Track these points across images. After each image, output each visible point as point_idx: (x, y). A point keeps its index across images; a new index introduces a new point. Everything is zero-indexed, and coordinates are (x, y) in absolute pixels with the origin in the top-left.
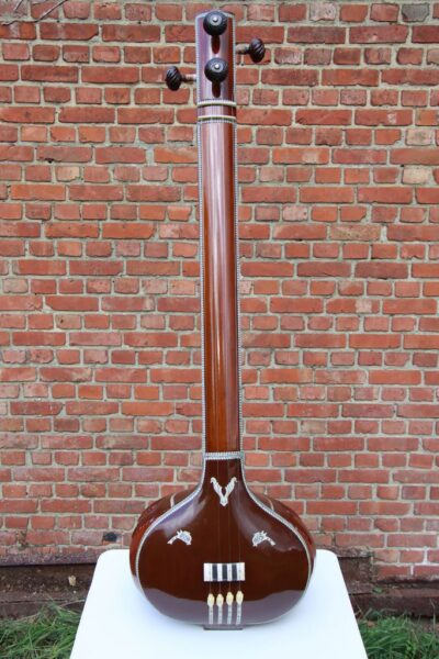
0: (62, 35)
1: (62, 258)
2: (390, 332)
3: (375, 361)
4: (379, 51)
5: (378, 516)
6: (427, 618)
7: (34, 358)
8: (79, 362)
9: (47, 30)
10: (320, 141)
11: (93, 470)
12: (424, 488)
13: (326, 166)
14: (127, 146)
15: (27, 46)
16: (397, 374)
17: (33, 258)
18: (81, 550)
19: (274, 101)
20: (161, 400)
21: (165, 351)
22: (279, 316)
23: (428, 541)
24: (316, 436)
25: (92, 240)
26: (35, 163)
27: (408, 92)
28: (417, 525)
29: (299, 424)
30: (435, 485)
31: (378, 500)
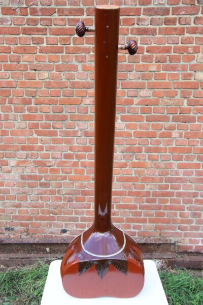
0: (40, 13)
1: (41, 113)
2: (187, 146)
3: (180, 159)
4: (185, 18)
5: (180, 225)
6: (200, 270)
7: (30, 156)
8: (49, 158)
9: (32, 11)
10: (157, 61)
11: (56, 203)
12: (201, 213)
13: (160, 72)
14: (69, 63)
15: (24, 18)
16: (189, 164)
17: (29, 113)
18: (52, 237)
21: (87, 154)
22: (137, 139)
24: (153, 190)
25: (54, 105)
26: (29, 71)
27: (198, 37)
28: (197, 228)
29: (146, 185)
31: (180, 218)
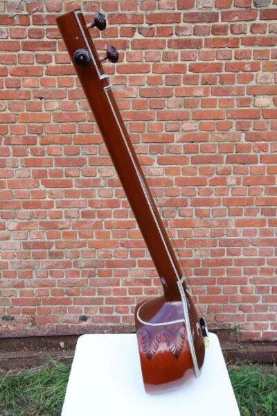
0: (46, 22)
1: (50, 157)
2: (247, 196)
3: (238, 213)
4: (240, 26)
5: (241, 304)
6: (271, 364)
7: (35, 216)
8: (62, 218)
9: (36, 19)
10: (204, 82)
11: (72, 280)
12: (268, 287)
13: (208, 98)
15: (25, 29)
16: (252, 220)
17: (33, 157)
18: (67, 326)
19: (176, 58)
20: (111, 238)
21: (113, 210)
22: (180, 188)
23: (271, 318)
24: (204, 258)
25: (67, 145)
26: (32, 100)
27: (257, 51)
28: (264, 308)
29: (193, 251)
30: (274, 285)
31: (241, 295)
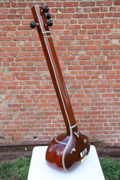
0: (18, 6)
1: (20, 66)
2: (107, 84)
3: (104, 91)
4: (105, 8)
5: (104, 131)
6: (117, 157)
7: (13, 93)
8: (25, 93)
9: (13, 4)
10: (89, 33)
11: (30, 121)
12: (116, 123)
13: (90, 40)
14: (36, 36)
15: (8, 9)
16: (109, 94)
17: (12, 67)
18: (28, 141)
19: (76, 23)
20: (47, 103)
21: (48, 90)
22: (78, 80)
23: (117, 136)
24: (88, 111)
25: (28, 61)
26: (12, 41)
27: (112, 19)
28: (114, 132)
29: (84, 108)
30: (119, 122)
31: (105, 127)
